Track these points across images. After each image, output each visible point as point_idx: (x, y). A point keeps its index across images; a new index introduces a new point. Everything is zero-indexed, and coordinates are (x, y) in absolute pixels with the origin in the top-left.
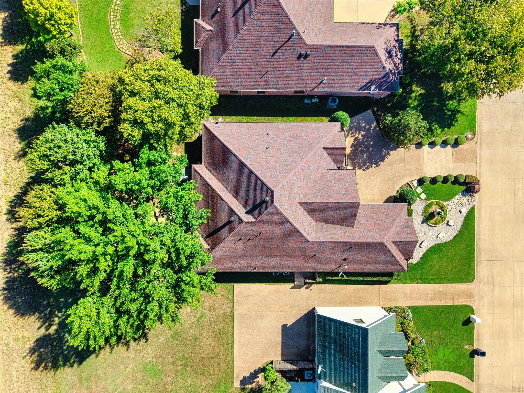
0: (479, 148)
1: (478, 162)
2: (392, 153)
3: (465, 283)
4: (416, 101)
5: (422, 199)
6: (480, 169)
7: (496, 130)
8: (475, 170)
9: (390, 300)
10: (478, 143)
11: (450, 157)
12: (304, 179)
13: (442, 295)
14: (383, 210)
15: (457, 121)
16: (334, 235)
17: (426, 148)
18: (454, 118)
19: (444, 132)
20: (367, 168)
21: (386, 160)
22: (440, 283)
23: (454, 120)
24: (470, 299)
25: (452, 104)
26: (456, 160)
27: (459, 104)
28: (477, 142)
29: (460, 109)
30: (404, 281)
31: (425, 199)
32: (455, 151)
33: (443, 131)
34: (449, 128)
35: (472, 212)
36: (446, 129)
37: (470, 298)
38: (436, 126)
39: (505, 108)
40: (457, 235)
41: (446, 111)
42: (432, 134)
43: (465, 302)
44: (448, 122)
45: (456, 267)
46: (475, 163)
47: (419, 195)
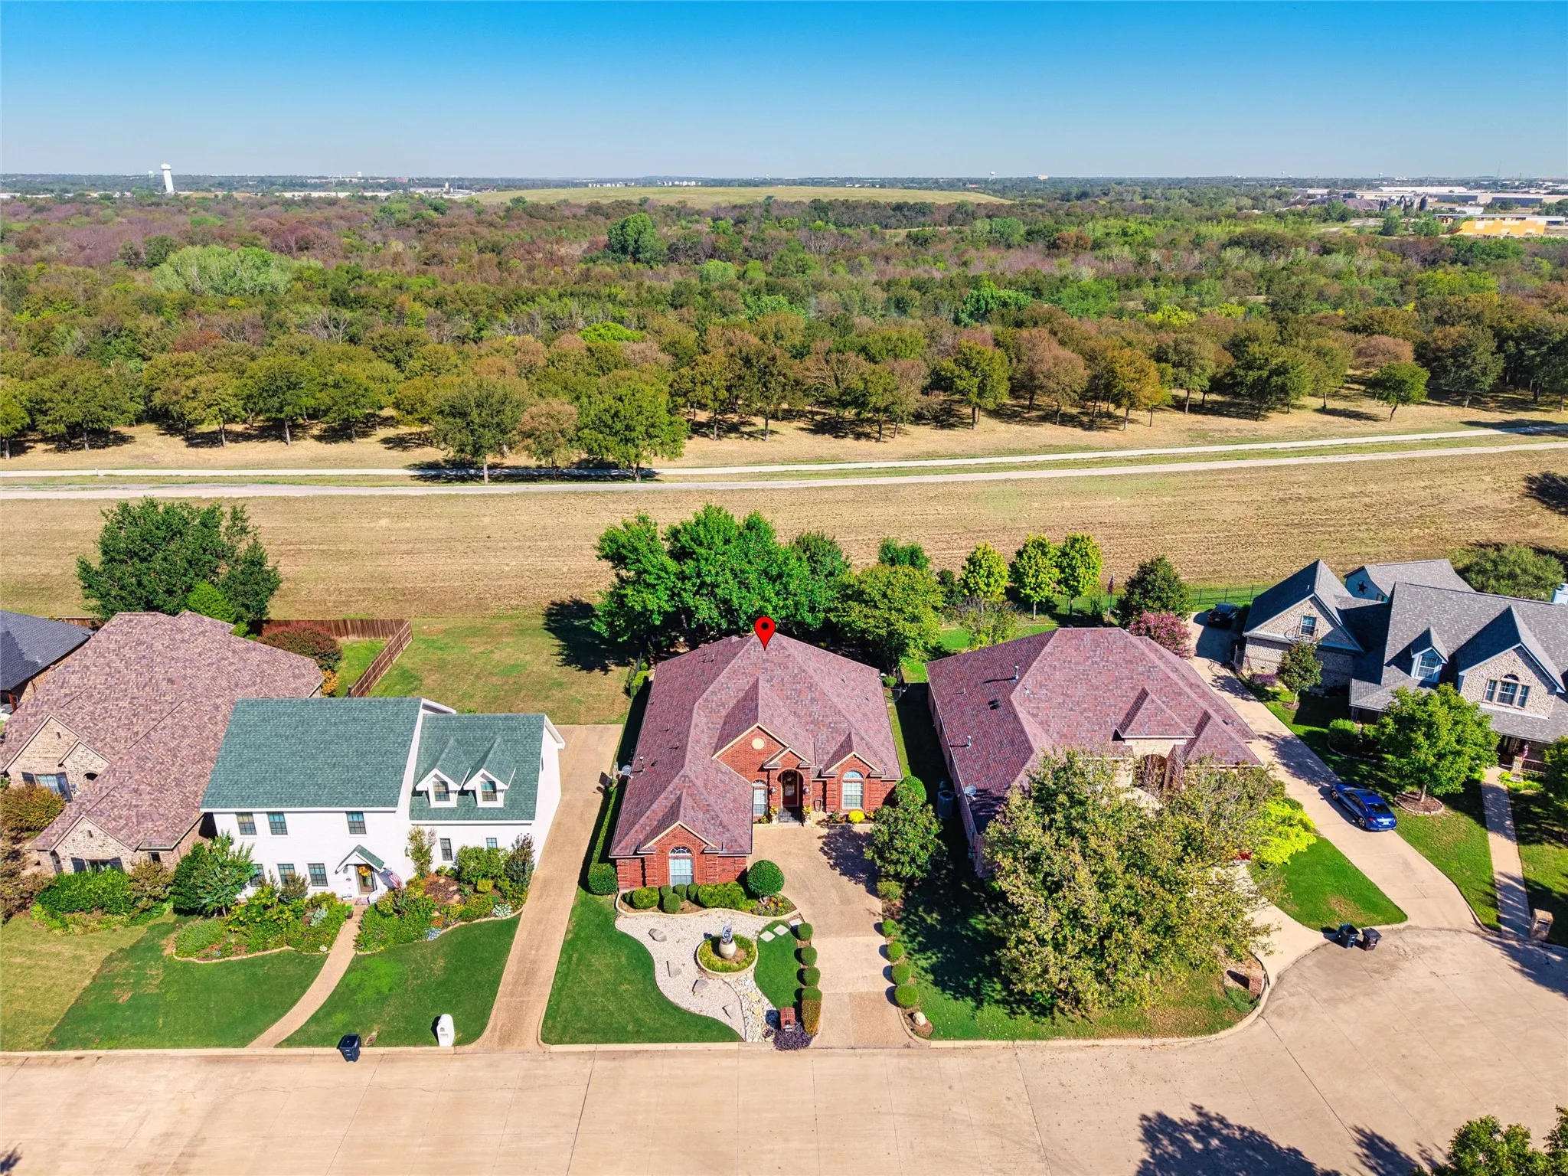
0: (894, 1051)
1: (857, 1051)
2: (862, 887)
3: (545, 1022)
4: (984, 926)
5: (761, 933)
6: (839, 1055)
7: (950, 1088)
8: (835, 1045)
9: (545, 888)
10: (907, 1050)
11: (863, 988)
13: (528, 977)
15: (956, 999)
17: (880, 940)
18: (960, 993)
19: (923, 973)
20: (825, 853)
21: (845, 879)
22: (557, 972)
23: (956, 993)
24: (496, 1039)
25: (994, 990)
26: (860, 1001)
27: (997, 1002)
28: (909, 1047)
29: (986, 1004)
30: (579, 909)
31: (759, 939)
32: (879, 996)
33: (926, 972)
34: (935, 983)
35: (728, 1034)
36: (931, 977)
37: (500, 1039)
38: (934, 959)
39: (1015, 1106)
40: (670, 1003)
41: (975, 979)
42: (914, 950)
43: (495, 1025)
44: (950, 980)
45: (590, 1003)
46: (853, 1045)
47: (769, 928)
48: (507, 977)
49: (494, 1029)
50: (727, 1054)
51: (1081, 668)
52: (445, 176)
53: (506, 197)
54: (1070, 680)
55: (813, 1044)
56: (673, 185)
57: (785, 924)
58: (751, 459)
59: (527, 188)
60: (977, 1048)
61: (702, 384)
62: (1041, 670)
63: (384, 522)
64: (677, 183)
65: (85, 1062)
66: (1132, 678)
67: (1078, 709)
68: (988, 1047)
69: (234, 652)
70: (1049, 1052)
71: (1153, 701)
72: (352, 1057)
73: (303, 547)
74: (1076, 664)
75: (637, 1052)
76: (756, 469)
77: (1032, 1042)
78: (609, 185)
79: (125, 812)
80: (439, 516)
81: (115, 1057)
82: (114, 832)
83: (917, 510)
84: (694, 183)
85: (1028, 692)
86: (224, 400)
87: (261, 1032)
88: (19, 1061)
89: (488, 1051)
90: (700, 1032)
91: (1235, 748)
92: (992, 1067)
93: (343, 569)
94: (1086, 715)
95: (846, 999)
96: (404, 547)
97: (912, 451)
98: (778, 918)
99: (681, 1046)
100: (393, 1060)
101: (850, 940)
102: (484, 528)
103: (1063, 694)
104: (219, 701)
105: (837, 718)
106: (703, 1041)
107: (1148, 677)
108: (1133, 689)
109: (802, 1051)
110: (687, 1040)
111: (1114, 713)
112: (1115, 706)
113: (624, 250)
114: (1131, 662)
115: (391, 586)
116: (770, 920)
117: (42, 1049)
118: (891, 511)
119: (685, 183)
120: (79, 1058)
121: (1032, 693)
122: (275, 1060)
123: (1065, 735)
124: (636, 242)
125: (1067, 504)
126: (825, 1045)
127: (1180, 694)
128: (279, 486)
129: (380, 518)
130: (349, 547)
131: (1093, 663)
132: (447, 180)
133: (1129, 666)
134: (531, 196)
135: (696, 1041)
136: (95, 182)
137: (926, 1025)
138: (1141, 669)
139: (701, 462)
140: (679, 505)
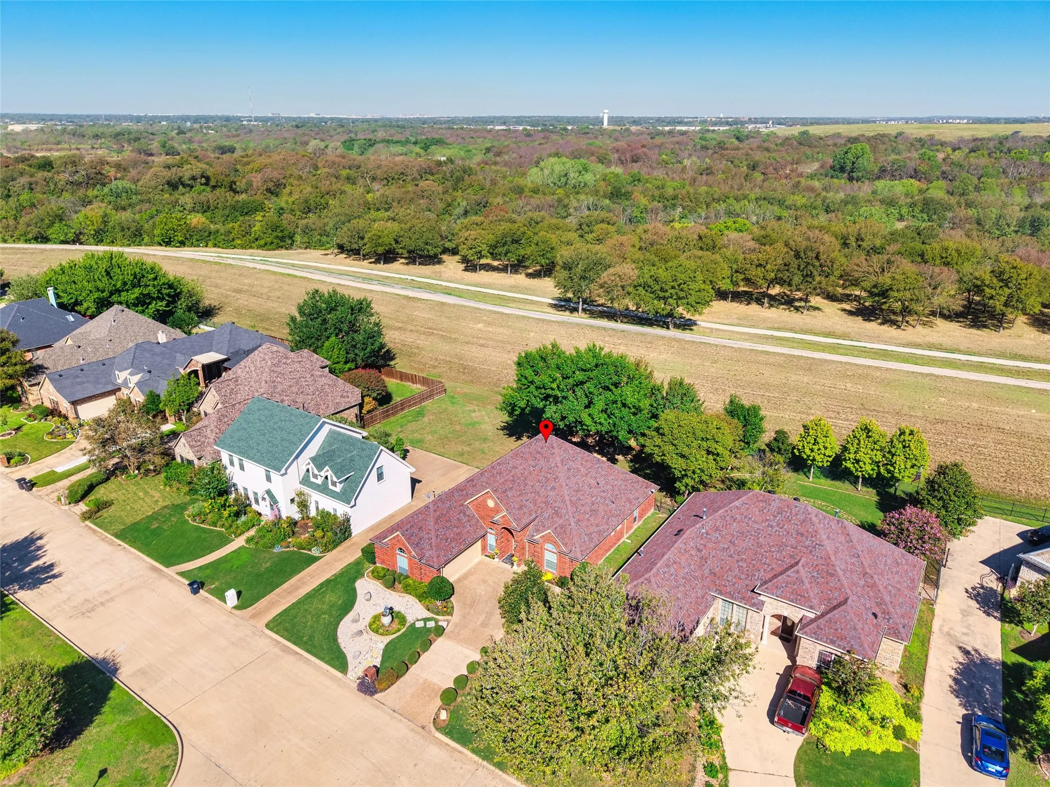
0: (413, 726)
1: (395, 714)
3: (277, 617)
5: (418, 620)
6: (383, 711)
8: (387, 703)
9: (348, 547)
10: (420, 729)
11: (436, 680)
12: (546, 477)
14: (453, 544)
16: (474, 486)
17: (477, 657)
24: (251, 613)
26: (427, 687)
28: (423, 728)
30: (351, 566)
31: (414, 623)
32: (440, 689)
35: (342, 666)
37: (253, 615)
40: (335, 636)
43: (258, 607)
45: (304, 616)
46: (397, 709)
47: (426, 620)
48: (285, 586)
49: (255, 609)
50: (334, 678)
51: (756, 526)
52: (770, 116)
53: (796, 130)
54: (742, 533)
55: (377, 696)
56: (947, 122)
57: (437, 621)
58: (776, 326)
59: (812, 124)
60: (460, 752)
61: (757, 266)
62: (723, 518)
63: (480, 326)
64: (951, 121)
65: (120, 548)
66: (796, 548)
67: (736, 557)
68: (466, 756)
69: (312, 375)
70: (498, 780)
71: (798, 572)
72: (195, 592)
73: (435, 332)
74: (755, 522)
75: (297, 653)
76: (769, 333)
77: (493, 768)
78: (893, 122)
79: (203, 439)
80: (509, 327)
81: (129, 550)
82: (191, 447)
83: (828, 383)
84: (965, 121)
85: (704, 531)
86: (479, 246)
87: (178, 564)
88: (103, 537)
89: (242, 618)
90: (332, 658)
91: (853, 638)
92: (453, 769)
93: (446, 347)
94: (740, 564)
95: (421, 681)
96: (481, 342)
97: (919, 340)
98: (435, 616)
99: (317, 661)
100: (207, 602)
101: (460, 648)
102: (528, 339)
103: (730, 542)
104: (286, 398)
105: (561, 505)
106: (329, 664)
107: (811, 552)
108: (792, 557)
109: (368, 697)
110: (322, 659)
111: (765, 570)
112: (769, 565)
113: (842, 169)
114: (802, 535)
115: (461, 362)
116: (430, 615)
117: (112, 535)
118: (806, 379)
119: (958, 121)
120: (120, 545)
121: (707, 533)
122: (172, 580)
123: (715, 574)
124: (853, 163)
125: (975, 405)
126: (383, 701)
127: (832, 575)
128: (453, 297)
129: (480, 323)
130: (456, 336)
131: (768, 526)
132: (771, 118)
133: (799, 537)
134: (814, 130)
135: (326, 662)
136: (570, 121)
137: (444, 720)
138: (807, 543)
139: (736, 322)
140: (649, 346)
